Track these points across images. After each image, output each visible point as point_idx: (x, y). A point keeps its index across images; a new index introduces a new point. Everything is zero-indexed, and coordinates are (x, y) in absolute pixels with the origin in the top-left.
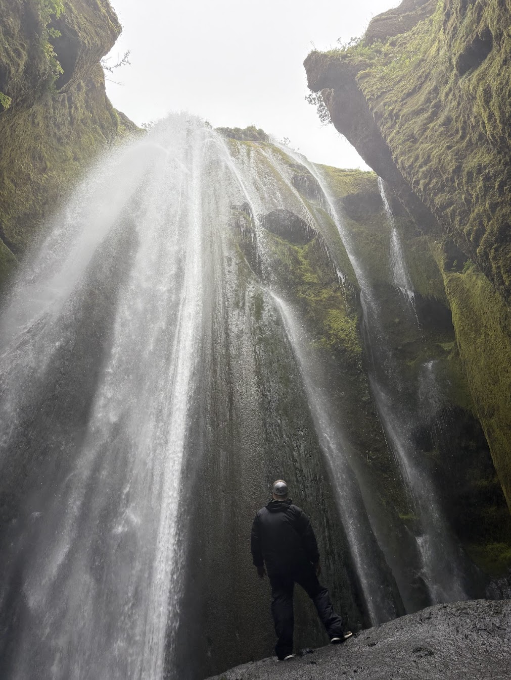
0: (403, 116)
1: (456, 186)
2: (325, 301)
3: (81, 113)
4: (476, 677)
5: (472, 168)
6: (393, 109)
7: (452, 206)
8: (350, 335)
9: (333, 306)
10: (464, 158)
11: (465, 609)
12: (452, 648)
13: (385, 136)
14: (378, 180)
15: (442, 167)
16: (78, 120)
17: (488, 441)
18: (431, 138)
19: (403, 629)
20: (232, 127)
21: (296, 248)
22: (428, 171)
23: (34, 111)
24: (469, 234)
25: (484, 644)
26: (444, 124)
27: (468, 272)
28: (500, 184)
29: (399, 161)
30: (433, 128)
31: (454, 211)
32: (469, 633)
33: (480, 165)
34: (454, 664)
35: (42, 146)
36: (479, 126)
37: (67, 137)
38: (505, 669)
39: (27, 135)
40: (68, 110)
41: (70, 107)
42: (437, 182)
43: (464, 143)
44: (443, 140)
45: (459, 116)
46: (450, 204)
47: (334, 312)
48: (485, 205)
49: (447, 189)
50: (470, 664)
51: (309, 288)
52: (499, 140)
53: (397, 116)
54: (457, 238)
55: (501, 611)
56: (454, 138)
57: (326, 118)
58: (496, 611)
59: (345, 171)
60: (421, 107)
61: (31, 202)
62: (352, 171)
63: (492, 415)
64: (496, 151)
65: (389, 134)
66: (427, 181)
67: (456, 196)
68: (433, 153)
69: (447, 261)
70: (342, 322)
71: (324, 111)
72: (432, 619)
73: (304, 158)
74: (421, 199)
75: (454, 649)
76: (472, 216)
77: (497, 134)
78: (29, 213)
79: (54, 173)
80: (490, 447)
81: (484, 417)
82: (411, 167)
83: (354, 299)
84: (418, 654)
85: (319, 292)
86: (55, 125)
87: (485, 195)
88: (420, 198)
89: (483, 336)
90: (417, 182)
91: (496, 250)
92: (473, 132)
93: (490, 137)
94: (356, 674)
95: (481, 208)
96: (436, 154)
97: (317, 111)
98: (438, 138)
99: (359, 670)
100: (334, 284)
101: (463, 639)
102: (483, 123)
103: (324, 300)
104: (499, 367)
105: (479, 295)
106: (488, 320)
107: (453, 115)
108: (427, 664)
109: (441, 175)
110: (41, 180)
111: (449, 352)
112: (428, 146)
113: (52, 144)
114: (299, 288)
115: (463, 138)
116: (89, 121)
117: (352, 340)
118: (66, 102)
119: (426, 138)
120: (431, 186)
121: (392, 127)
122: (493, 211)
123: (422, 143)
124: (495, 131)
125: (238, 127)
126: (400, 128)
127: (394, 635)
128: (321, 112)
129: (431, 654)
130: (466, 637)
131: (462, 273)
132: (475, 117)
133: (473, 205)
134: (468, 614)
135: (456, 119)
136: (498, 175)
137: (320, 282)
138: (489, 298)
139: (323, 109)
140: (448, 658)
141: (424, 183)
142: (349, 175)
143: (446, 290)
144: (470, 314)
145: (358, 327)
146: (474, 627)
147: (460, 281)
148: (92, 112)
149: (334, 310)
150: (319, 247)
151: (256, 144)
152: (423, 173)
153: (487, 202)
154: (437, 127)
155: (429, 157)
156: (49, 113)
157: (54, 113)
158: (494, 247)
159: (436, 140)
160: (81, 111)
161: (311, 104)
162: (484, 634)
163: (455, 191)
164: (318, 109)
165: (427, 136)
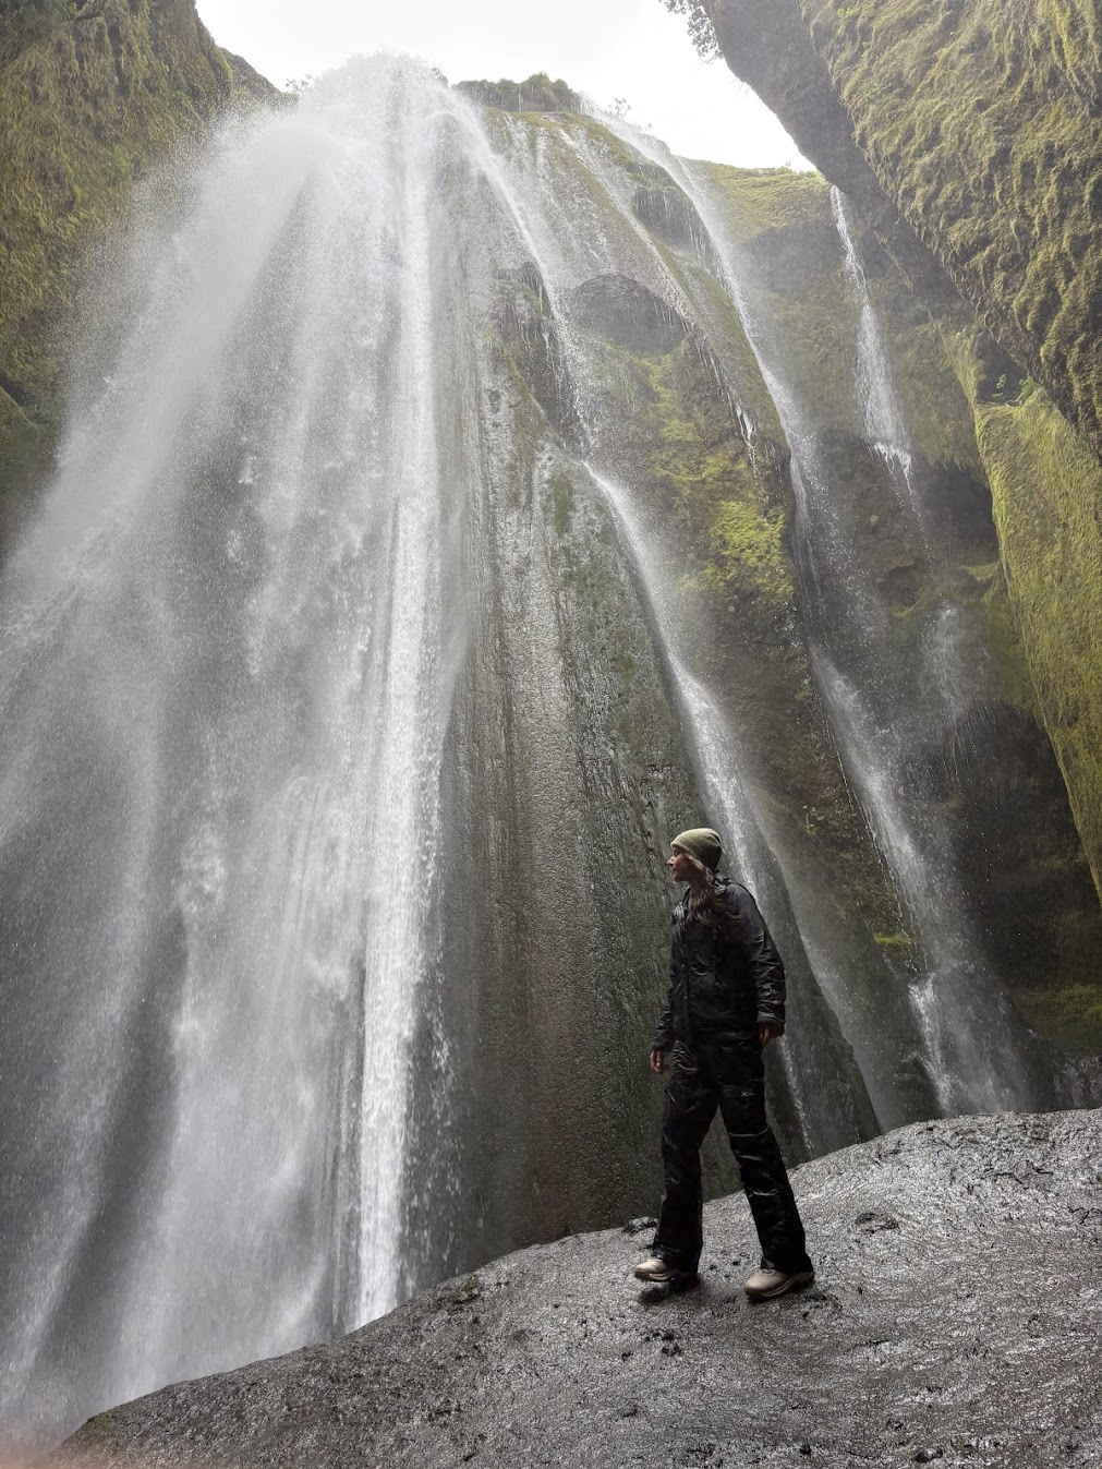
0: (878, 33)
1: (997, 198)
2: (712, 483)
3: (142, 64)
4: (978, 1271)
5: (1032, 153)
6: (856, 17)
7: (988, 248)
8: (768, 557)
9: (727, 493)
10: (1015, 131)
11: (972, 1132)
12: (937, 1213)
13: (839, 82)
14: (832, 193)
15: (965, 152)
16: (137, 82)
17: (1065, 776)
18: (941, 85)
19: (841, 1174)
20: (494, 79)
21: (645, 362)
22: (935, 165)
23: (33, 66)
24: (1024, 312)
25: (1004, 1205)
26: (971, 48)
27: (1030, 401)
28: (1095, 189)
29: (870, 143)
30: (946, 60)
31: (992, 259)
32: (977, 1181)
33: (1050, 146)
34: (939, 1247)
35: (61, 150)
36: (1049, 50)
37: (118, 122)
38: (1041, 1255)
39: (24, 124)
40: (113, 59)
41: (117, 53)
42: (954, 192)
43: (1017, 93)
44: (970, 87)
45: (1006, 26)
46: (984, 242)
47: (733, 506)
48: (1062, 242)
49: (975, 206)
50: (972, 1246)
51: (675, 455)
52: (1092, 83)
53: (866, 32)
54: (997, 324)
55: (1047, 1135)
56: (994, 82)
57: (709, 45)
58: (1035, 1136)
59: (756, 175)
60: (920, 8)
61: (46, 284)
62: (771, 172)
63: (1073, 720)
64: (1086, 111)
65: (848, 79)
66: (932, 188)
67: (996, 222)
68: (946, 121)
69: (983, 377)
70: (751, 528)
71: (705, 29)
72: (902, 1154)
73: (663, 146)
74: (919, 233)
75: (941, 1216)
76: (1032, 268)
77: (1088, 68)
78: (45, 308)
79: (93, 212)
80: (1068, 789)
81: (1056, 725)
82: (896, 158)
83: (778, 474)
84: (866, 1226)
85: (699, 463)
86: (86, 98)
87: (1062, 217)
88: (917, 230)
89: (1058, 548)
90: (909, 194)
91: (1084, 348)
92: (1037, 66)
93: (1074, 75)
94: (736, 1268)
95: (1053, 249)
96: (953, 123)
97: (687, 28)
98: (958, 81)
99: (744, 1260)
100: (732, 443)
101: (962, 1194)
102: (1059, 42)
103: (711, 479)
104: (1091, 615)
105: (1053, 452)
106: (1070, 510)
107: (993, 26)
108: (881, 1246)
109: (963, 173)
110: (65, 229)
111: (988, 584)
112: (936, 103)
113: (83, 143)
114: (656, 455)
115: (1013, 80)
116: (164, 83)
117: (772, 569)
118: (107, 39)
119: (931, 84)
120: (940, 201)
121: (855, 59)
122: (1078, 255)
123: (921, 96)
124: (1084, 62)
125: (508, 78)
126: (872, 62)
127: (823, 1188)
128: (698, 29)
129: (893, 1225)
130: (970, 1190)
131: (1015, 405)
132: (1041, 28)
133: (1035, 243)
134: (977, 1143)
135: (998, 34)
136: (1092, 167)
137: (700, 439)
138: (1073, 460)
139: (703, 22)
140: (927, 1234)
141: (924, 195)
142: (765, 184)
143: (980, 445)
144: (1031, 498)
145: (786, 537)
146: (986, 1170)
147: (1011, 423)
148: (168, 61)
149: (733, 503)
150: (697, 357)
151: (550, 118)
152: (923, 170)
153: (1066, 235)
154: (955, 56)
155: (936, 130)
156: (70, 69)
157: (82, 68)
158: (1078, 341)
159: (952, 89)
160: (142, 60)
161: (672, 12)
162: (1009, 1184)
163: (994, 211)
164: (690, 24)
165: (933, 79)
